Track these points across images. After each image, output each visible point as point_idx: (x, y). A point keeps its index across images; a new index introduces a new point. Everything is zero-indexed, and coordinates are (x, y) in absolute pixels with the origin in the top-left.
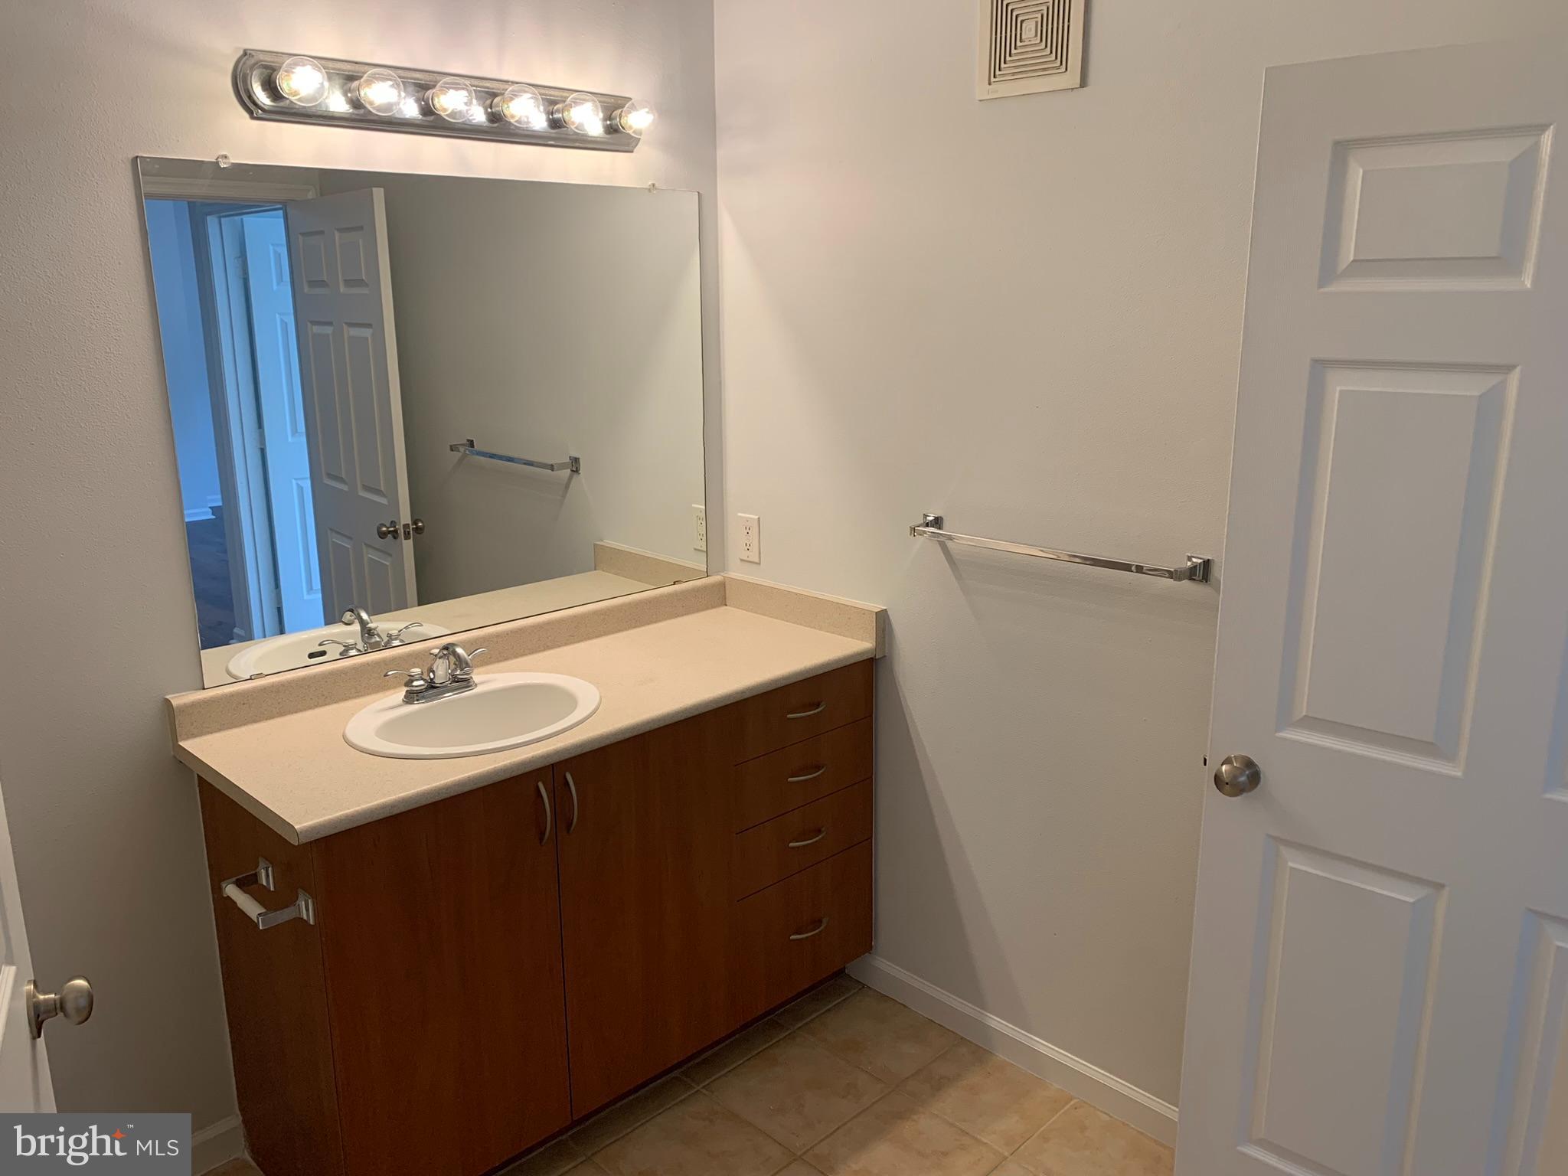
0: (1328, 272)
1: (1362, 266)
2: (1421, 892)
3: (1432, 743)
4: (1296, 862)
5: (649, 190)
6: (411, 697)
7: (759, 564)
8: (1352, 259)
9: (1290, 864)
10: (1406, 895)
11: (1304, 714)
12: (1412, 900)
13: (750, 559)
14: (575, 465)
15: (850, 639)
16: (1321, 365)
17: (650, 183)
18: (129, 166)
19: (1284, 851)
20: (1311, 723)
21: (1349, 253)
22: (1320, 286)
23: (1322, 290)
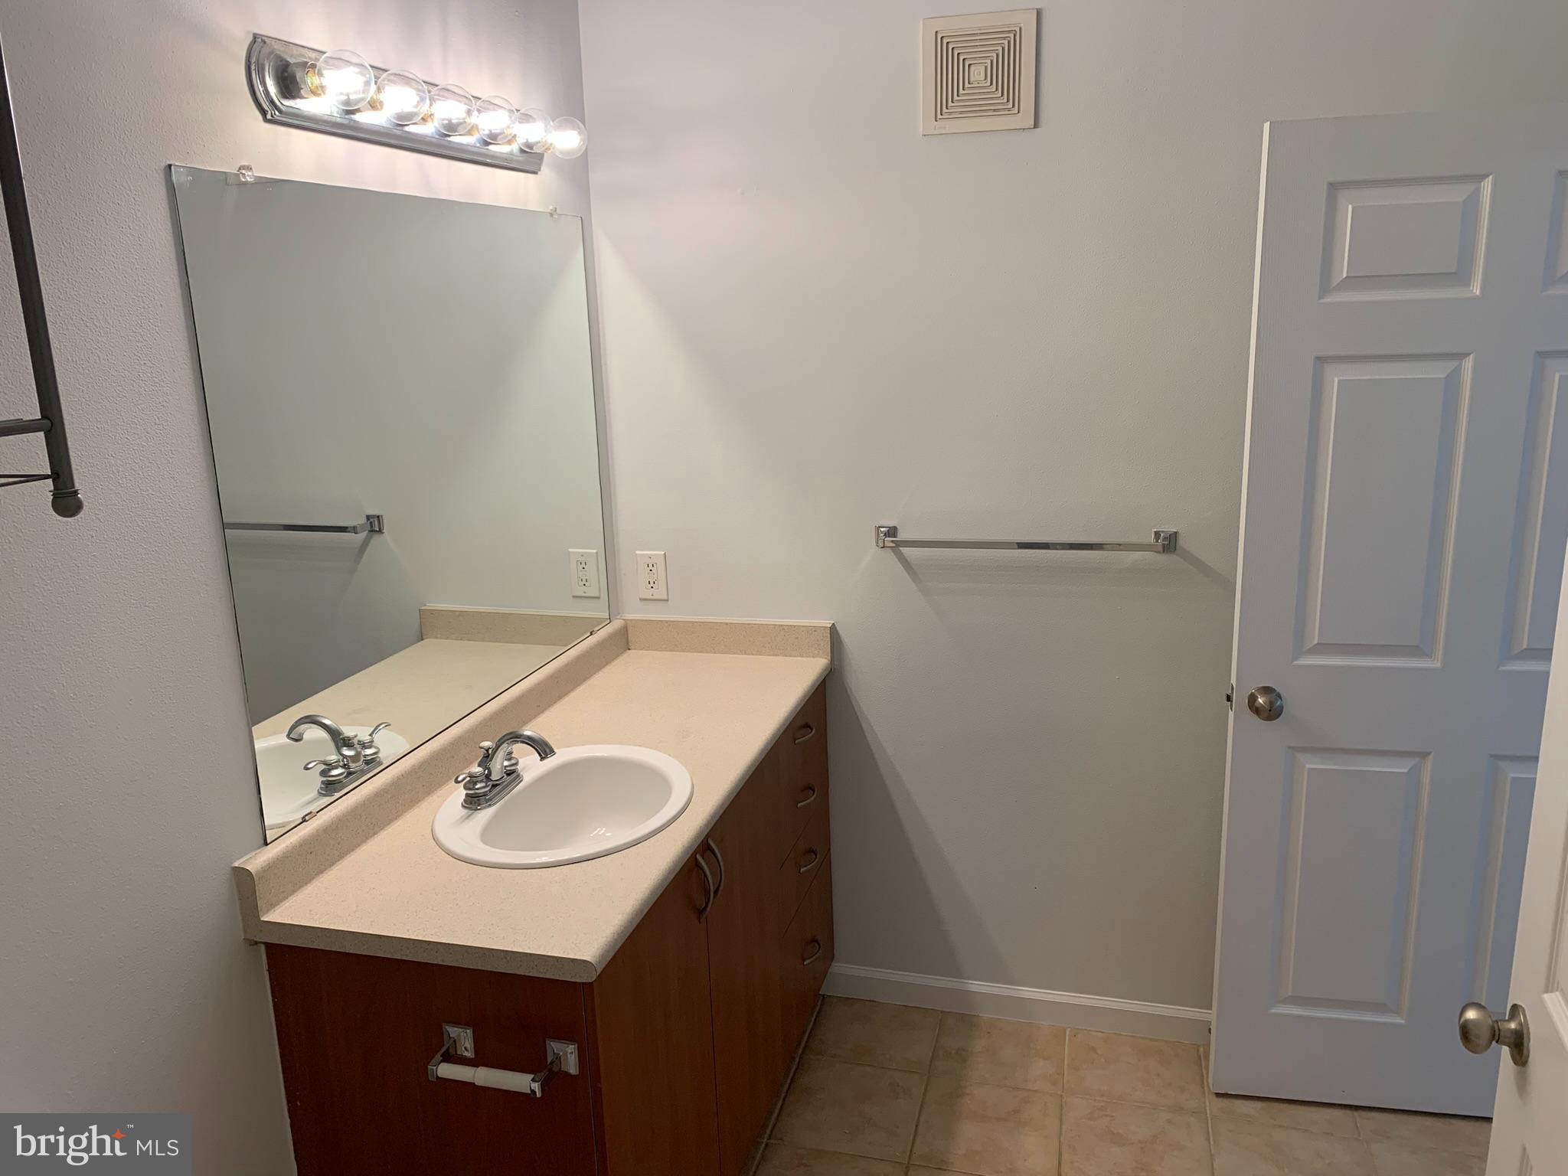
0: (1325, 288)
1: (1353, 282)
2: (1412, 762)
3: (1417, 646)
4: (1312, 763)
5: (551, 215)
6: (473, 802)
7: (667, 600)
8: (1345, 276)
9: (1308, 766)
10: (1401, 767)
11: (1316, 642)
12: (1405, 771)
13: (654, 597)
14: (374, 525)
15: (799, 658)
16: (1321, 360)
17: (551, 207)
18: (162, 175)
19: (1301, 757)
20: (1322, 648)
21: (1343, 269)
22: (1320, 297)
23: (1322, 301)
